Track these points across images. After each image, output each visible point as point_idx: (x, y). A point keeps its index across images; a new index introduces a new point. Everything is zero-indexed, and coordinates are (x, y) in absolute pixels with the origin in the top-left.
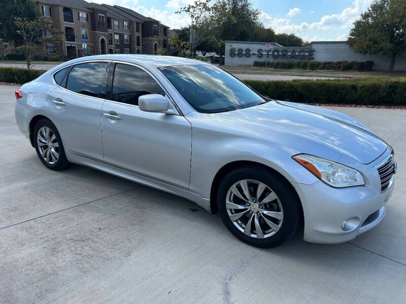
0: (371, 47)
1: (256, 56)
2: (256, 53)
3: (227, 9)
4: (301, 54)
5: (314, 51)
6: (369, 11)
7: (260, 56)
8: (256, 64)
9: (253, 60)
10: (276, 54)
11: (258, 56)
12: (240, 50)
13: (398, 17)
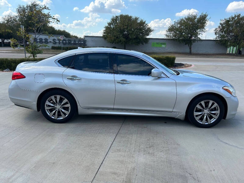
0: (116, 40)
1: (52, 43)
2: (52, 41)
3: (26, 12)
4: (79, 42)
5: (86, 41)
6: (111, 21)
7: (55, 43)
8: (53, 48)
9: (50, 45)
10: (64, 42)
11: (53, 43)
12: (41, 40)
13: (126, 26)
